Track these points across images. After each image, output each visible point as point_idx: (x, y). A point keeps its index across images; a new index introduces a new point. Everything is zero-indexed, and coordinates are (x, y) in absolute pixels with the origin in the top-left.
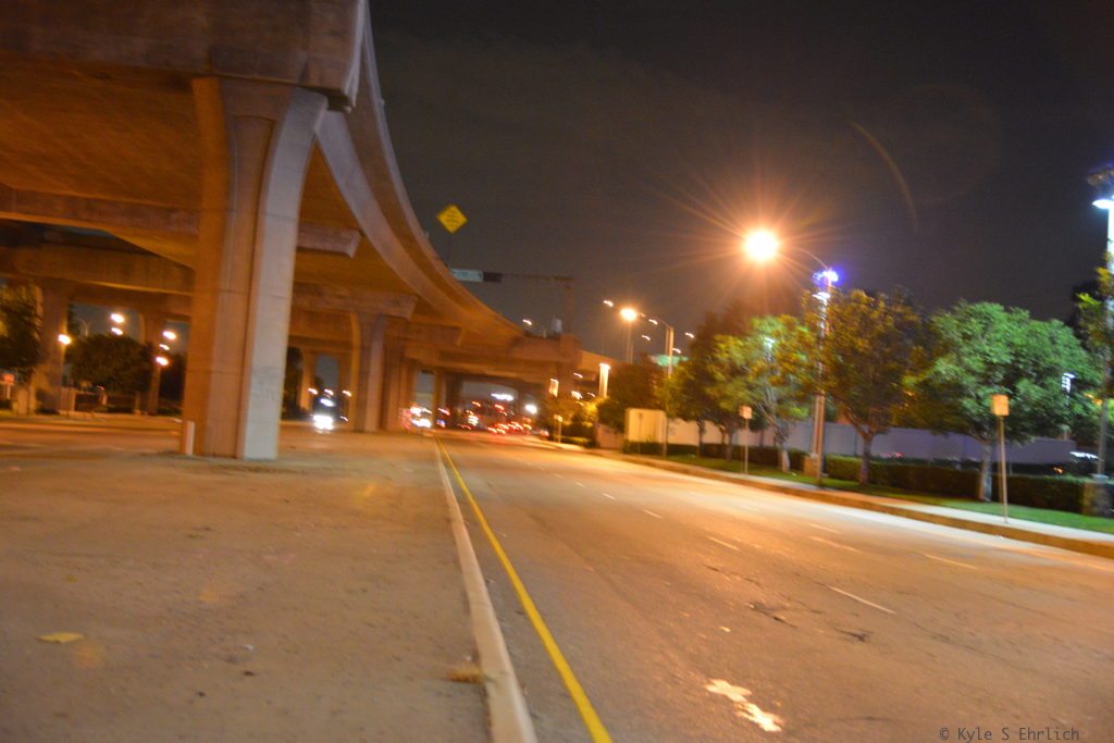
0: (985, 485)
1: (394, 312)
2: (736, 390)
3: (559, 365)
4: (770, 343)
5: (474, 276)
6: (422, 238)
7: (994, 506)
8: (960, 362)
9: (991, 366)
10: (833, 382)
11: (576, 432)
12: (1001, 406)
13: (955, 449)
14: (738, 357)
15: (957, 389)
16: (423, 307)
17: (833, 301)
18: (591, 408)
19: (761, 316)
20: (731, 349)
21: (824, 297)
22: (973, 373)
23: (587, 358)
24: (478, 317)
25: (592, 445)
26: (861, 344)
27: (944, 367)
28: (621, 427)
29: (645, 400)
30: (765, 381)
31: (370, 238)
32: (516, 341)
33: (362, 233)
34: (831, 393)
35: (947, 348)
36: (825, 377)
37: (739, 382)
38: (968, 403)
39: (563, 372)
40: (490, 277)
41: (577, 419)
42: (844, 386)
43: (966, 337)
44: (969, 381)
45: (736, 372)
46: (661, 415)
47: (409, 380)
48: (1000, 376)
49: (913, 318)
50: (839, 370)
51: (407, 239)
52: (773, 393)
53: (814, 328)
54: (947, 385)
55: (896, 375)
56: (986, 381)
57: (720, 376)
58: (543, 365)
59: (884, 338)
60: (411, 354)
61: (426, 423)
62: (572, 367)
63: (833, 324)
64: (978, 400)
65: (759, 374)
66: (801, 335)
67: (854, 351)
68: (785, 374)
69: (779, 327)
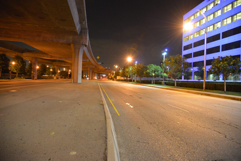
0: (152, 82)
1: (93, 67)
2: (127, 74)
3: (110, 72)
4: (131, 69)
5: (101, 63)
6: (95, 60)
7: (153, 84)
8: (149, 70)
9: (152, 71)
10: (137, 73)
11: (112, 79)
12: (154, 75)
13: (149, 79)
14: (128, 71)
15: (149, 73)
16: (96, 67)
17: (137, 65)
18: (113, 76)
19: (130, 66)
20: (127, 70)
21: (136, 64)
22: (151, 71)
23: (112, 71)
24: (101, 67)
25: (113, 80)
26: (140, 69)
27: (148, 71)
28: (116, 78)
29: (118, 75)
30: (130, 73)
31: (90, 60)
32: (105, 70)
33: (89, 59)
34: (137, 74)
35: (148, 69)
36: (136, 72)
37: (128, 73)
38: (150, 74)
39: (110, 73)
40: (102, 63)
41: (112, 77)
42: (138, 73)
43: (150, 68)
44: (150, 72)
45: (127, 72)
46: (120, 76)
47: (94, 74)
48: (153, 71)
49: (145, 66)
50: (138, 72)
51: (94, 60)
52: (131, 74)
53: (135, 67)
54: (148, 73)
55: (143, 72)
56: (152, 72)
57: (126, 72)
58: (108, 72)
59: (142, 68)
60: (94, 71)
61: (96, 78)
62: (111, 72)
63: (137, 67)
64: (151, 74)
65: (130, 72)
66: (134, 68)
67: (139, 69)
68: (132, 72)
69: (131, 67)
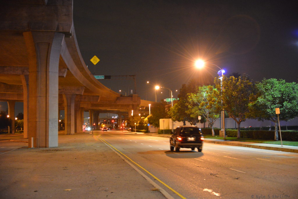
0: (276, 135)
1: (78, 93)
2: (195, 111)
3: (133, 105)
4: (205, 94)
5: (102, 77)
6: (86, 67)
7: (279, 142)
8: (265, 98)
9: (275, 98)
10: (226, 106)
11: (142, 128)
12: (278, 111)
13: (268, 124)
14: (195, 100)
15: (265, 106)
16: (87, 90)
17: (224, 80)
18: (146, 119)
19: (202, 86)
20: (193, 97)
21: (221, 78)
22: (269, 101)
23: (143, 102)
25: (147, 132)
26: (234, 93)
27: (260, 100)
28: (158, 125)
29: (165, 116)
30: (205, 107)
32: (118, 98)
33: (68, 69)
34: (226, 110)
35: (260, 94)
36: (224, 105)
37: (196, 108)
38: (268, 110)
39: (135, 107)
40: (106, 77)
41: (141, 123)
42: (230, 107)
43: (266, 90)
44: (269, 103)
45: (195, 105)
46: (170, 120)
47: (81, 114)
48: (278, 101)
49: (250, 83)
52: (207, 111)
53: (219, 89)
54: (261, 105)
55: (247, 102)
56: (274, 103)
57: (189, 106)
58: (128, 106)
59: (242, 91)
62: (138, 105)
63: (225, 88)
64: (272, 109)
65: (202, 106)
66: (215, 91)
67: (232, 96)
68: (211, 105)
69: (207, 89)
